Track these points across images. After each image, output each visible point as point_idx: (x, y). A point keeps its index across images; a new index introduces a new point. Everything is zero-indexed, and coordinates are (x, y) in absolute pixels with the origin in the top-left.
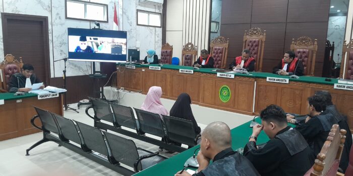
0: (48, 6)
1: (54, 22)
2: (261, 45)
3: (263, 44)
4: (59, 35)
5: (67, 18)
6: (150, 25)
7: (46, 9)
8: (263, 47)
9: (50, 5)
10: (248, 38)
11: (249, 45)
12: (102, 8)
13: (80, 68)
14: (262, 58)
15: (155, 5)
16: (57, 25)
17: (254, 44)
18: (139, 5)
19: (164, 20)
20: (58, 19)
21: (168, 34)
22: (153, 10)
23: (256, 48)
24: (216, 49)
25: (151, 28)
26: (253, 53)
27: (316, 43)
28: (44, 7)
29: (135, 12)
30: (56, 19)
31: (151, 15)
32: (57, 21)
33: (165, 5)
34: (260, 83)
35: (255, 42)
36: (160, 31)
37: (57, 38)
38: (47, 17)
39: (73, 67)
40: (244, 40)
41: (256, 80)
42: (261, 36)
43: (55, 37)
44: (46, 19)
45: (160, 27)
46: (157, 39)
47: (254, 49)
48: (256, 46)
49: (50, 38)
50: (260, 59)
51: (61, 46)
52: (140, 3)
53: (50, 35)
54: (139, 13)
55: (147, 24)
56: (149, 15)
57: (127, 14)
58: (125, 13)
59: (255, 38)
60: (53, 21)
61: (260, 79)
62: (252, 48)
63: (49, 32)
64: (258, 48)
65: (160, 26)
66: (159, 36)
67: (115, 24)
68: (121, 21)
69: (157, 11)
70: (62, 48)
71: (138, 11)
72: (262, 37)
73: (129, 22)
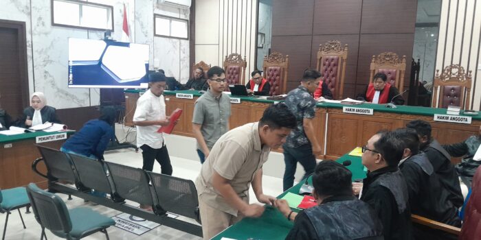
0: (26, 7)
1: (35, 29)
2: (342, 65)
3: (344, 64)
4: (42, 49)
5: (53, 24)
6: (172, 35)
7: (23, 11)
8: (344, 66)
9: (29, 5)
10: (323, 54)
11: (324, 65)
12: (104, 11)
13: (73, 97)
14: (342, 81)
15: (179, 8)
16: (39, 34)
17: (333, 63)
18: (158, 7)
19: (192, 29)
20: (41, 26)
21: (198, 49)
22: (177, 15)
23: (334, 69)
24: (271, 70)
25: (174, 40)
26: (331, 74)
27: (404, 60)
28: (20, 8)
29: (152, 16)
30: (38, 25)
31: (174, 22)
32: (38, 29)
33: (193, 9)
34: (333, 116)
35: (333, 60)
36: (186, 44)
37: (40, 53)
38: (24, 23)
39: (63, 96)
40: (319, 58)
41: (327, 111)
42: (342, 52)
43: (37, 51)
44: (22, 25)
45: (187, 39)
46: (183, 55)
47: (331, 70)
48: (334, 65)
49: (29, 53)
50: (340, 83)
51: (45, 66)
52: (159, 5)
53: (29, 49)
54: (157, 19)
55: (168, 35)
56: (170, 22)
57: (141, 19)
58: (138, 19)
59: (333, 55)
60: (33, 29)
61: (334, 110)
62: (329, 69)
63: (28, 44)
64: (337, 69)
65: (186, 37)
66: (186, 51)
67: (124, 34)
68: (132, 29)
69: (183, 17)
70: (46, 69)
71: (155, 15)
72: (343, 54)
73: (144, 31)
